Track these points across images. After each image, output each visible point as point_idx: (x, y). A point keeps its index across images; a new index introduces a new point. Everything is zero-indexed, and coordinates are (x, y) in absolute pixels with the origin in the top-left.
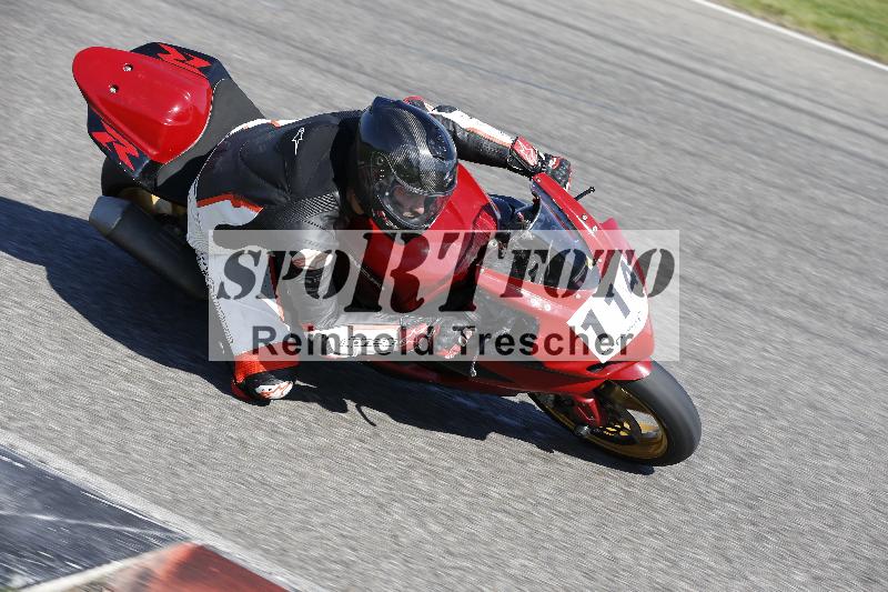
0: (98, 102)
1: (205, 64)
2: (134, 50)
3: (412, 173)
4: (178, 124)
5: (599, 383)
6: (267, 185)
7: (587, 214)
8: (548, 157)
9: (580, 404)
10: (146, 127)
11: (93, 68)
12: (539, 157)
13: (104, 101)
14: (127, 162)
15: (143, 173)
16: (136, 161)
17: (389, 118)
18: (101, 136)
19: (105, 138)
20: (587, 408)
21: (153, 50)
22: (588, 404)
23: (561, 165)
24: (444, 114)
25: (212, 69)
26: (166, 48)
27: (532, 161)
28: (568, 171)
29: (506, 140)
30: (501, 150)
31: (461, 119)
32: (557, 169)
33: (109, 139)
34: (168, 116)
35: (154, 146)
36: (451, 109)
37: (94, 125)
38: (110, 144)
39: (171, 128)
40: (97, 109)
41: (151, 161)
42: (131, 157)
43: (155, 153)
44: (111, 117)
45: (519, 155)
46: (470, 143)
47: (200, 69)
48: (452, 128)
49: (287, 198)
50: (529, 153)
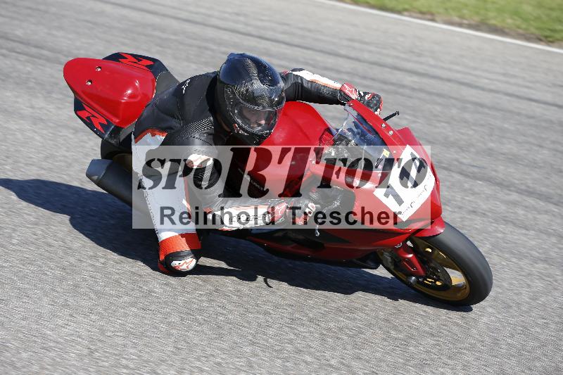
1: (150, 63)
3: (249, 96)
4: (132, 100)
6: (169, 118)
8: (366, 94)
11: (77, 71)
12: (360, 94)
13: (84, 93)
14: (100, 128)
15: (111, 134)
16: (105, 127)
21: (117, 57)
22: (409, 258)
23: (373, 97)
24: (296, 73)
25: (156, 67)
27: (354, 96)
29: (338, 86)
30: (334, 91)
31: (307, 75)
32: (371, 100)
33: (87, 115)
34: (124, 96)
35: (117, 116)
36: (301, 70)
37: (78, 107)
38: (88, 118)
39: (127, 103)
40: (80, 97)
41: (115, 126)
42: (102, 125)
43: (117, 121)
44: (88, 100)
45: (345, 93)
46: (313, 89)
47: (146, 66)
48: (300, 81)
49: (180, 124)
50: (352, 92)
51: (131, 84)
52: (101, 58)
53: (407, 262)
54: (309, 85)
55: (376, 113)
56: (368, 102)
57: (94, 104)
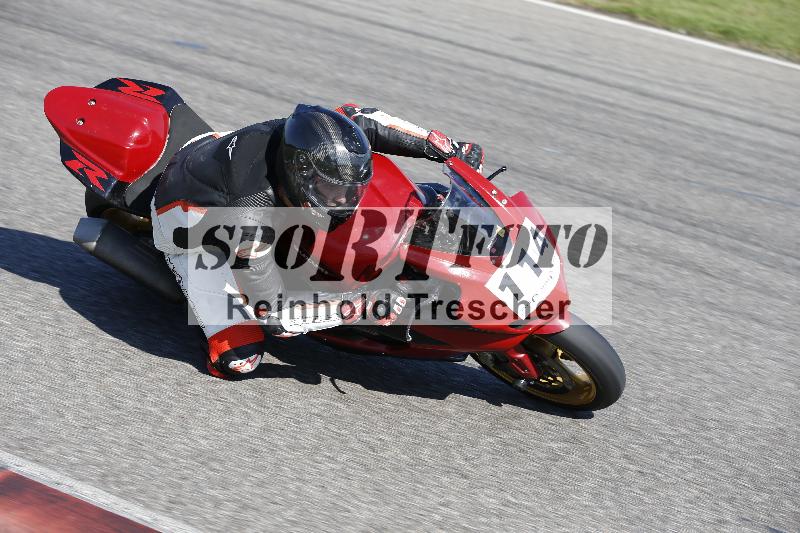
0: (68, 135)
1: (160, 92)
2: (98, 87)
3: (331, 167)
4: (140, 146)
5: (524, 337)
6: (210, 190)
7: (496, 190)
8: (461, 144)
9: (513, 359)
10: (110, 152)
11: (61, 105)
12: (453, 145)
13: (72, 133)
14: (97, 183)
15: (113, 192)
16: (105, 183)
17: (308, 121)
18: (72, 163)
19: (76, 165)
20: (520, 362)
21: (113, 84)
22: (520, 359)
23: (472, 149)
24: (368, 116)
25: (167, 97)
26: (126, 82)
27: (447, 149)
28: (480, 155)
29: (423, 133)
30: (419, 141)
31: (383, 119)
32: (470, 153)
33: (80, 166)
34: (129, 140)
35: (120, 168)
36: (373, 111)
37: (67, 155)
38: (81, 170)
39: (133, 151)
40: (67, 139)
41: (119, 182)
42: (101, 180)
43: (121, 174)
44: (80, 146)
45: (434, 145)
46: (391, 138)
47: (156, 98)
48: (373, 127)
49: (226, 199)
50: (443, 143)
51: (136, 124)
52: (92, 86)
53: (516, 363)
54: (386, 132)
56: (467, 157)
57: (88, 151)
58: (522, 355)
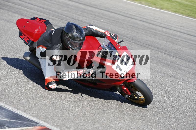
0: (22, 31)
1: (45, 21)
4: (38, 33)
6: (47, 43)
10: (31, 34)
11: (20, 23)
13: (22, 29)
15: (30, 44)
18: (21, 36)
21: (34, 19)
23: (115, 35)
24: (90, 27)
25: (46, 22)
26: (37, 18)
27: (109, 35)
28: (117, 37)
29: (103, 31)
30: (102, 33)
33: (23, 37)
34: (35, 31)
35: (33, 38)
36: (92, 26)
37: (20, 35)
38: (23, 38)
39: (36, 34)
41: (32, 41)
42: (28, 41)
43: (33, 40)
44: (24, 32)
45: (106, 34)
46: (95, 32)
47: (44, 22)
48: (91, 30)
49: (51, 45)
50: (108, 34)
51: (38, 28)
52: (29, 18)
53: (125, 90)
54: (94, 31)
55: (115, 41)
56: (113, 37)
57: (25, 34)
58: (126, 88)
